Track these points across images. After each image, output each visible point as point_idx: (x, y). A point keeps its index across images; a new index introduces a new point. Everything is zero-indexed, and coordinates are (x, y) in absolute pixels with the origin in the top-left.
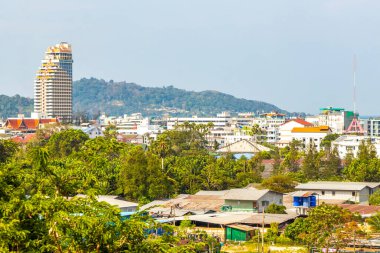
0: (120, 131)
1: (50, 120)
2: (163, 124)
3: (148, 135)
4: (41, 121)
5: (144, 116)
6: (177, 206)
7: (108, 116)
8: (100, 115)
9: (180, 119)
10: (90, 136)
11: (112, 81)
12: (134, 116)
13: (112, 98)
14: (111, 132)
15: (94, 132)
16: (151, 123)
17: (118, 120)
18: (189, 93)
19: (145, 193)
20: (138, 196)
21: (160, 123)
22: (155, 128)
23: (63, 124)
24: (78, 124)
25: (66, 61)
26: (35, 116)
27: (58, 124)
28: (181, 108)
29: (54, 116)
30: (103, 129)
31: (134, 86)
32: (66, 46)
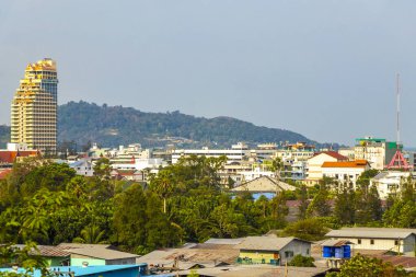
0: (114, 166)
1: (31, 153)
2: (167, 158)
3: (148, 170)
4: (19, 154)
5: (144, 148)
6: (181, 258)
7: (100, 147)
8: (91, 146)
9: (187, 151)
10: (78, 172)
11: (105, 105)
12: (132, 148)
13: (105, 126)
14: (103, 166)
15: (83, 167)
16: (152, 156)
17: (112, 153)
18: (199, 120)
19: (143, 241)
20: (134, 245)
21: (162, 156)
22: (157, 162)
23: (46, 157)
24: (64, 157)
25: (50, 81)
26: (12, 147)
27: (40, 158)
28: (189, 138)
29: (34, 148)
30: (94, 163)
31: (131, 111)
32: (50, 63)
